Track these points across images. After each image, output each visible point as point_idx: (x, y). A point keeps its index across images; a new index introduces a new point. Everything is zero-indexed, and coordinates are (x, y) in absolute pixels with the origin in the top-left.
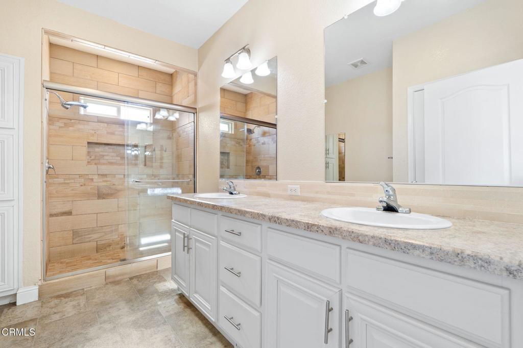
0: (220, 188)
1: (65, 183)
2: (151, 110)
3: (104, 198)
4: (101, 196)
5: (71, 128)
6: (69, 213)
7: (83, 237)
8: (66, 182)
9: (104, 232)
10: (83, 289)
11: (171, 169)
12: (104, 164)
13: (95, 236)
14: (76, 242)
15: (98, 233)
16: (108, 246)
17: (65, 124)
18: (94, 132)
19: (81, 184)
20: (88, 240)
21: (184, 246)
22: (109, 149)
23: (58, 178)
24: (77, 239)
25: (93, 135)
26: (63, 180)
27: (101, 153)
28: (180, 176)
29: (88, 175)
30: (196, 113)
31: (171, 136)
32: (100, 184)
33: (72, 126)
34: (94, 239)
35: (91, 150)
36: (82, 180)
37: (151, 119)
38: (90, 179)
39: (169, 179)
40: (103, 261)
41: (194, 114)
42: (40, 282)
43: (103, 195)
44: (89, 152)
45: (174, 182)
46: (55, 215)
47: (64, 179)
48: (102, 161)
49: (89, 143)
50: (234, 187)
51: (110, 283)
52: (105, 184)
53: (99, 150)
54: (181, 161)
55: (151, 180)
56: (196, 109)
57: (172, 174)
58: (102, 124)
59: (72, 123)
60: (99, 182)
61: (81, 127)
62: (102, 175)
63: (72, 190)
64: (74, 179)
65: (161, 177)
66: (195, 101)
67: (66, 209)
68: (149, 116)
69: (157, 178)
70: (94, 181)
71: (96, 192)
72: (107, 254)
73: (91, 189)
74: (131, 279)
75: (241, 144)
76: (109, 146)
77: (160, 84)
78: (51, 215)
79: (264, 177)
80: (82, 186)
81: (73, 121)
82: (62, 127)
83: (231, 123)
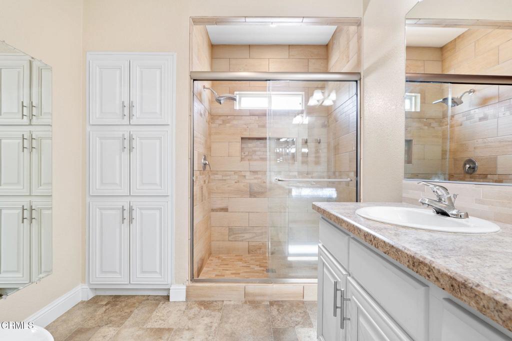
0: (404, 195)
1: (222, 180)
2: (303, 95)
3: (255, 197)
4: (253, 194)
5: (228, 125)
6: (225, 210)
7: (237, 235)
8: (224, 178)
9: (255, 233)
10: (223, 301)
11: (326, 164)
12: (256, 160)
13: (247, 236)
14: (231, 239)
15: (250, 233)
16: (258, 249)
17: (223, 121)
18: (246, 127)
19: (235, 181)
20: (240, 239)
21: (336, 307)
22: (261, 143)
23: (217, 174)
24: (232, 237)
25: (245, 130)
26: (221, 176)
27: (254, 149)
28: (337, 174)
29: (241, 171)
30: (360, 80)
31: (326, 123)
32: (252, 181)
33: (229, 123)
34: (246, 239)
35: (244, 146)
36: (236, 177)
37: (302, 105)
38: (242, 176)
39: (324, 178)
40: (252, 266)
41: (357, 81)
42: (187, 282)
43: (255, 193)
44: (242, 149)
45: (329, 182)
46: (215, 210)
47: (223, 175)
48: (255, 157)
49: (242, 138)
50: (450, 199)
51: (249, 302)
52: (256, 181)
53: (251, 145)
54: (338, 154)
55: (302, 178)
56: (359, 73)
57: (328, 172)
58: (254, 118)
59: (228, 119)
60: (251, 179)
61: (235, 122)
62: (253, 172)
63: (229, 187)
64: (230, 176)
65: (315, 175)
66: (359, 63)
67: (223, 206)
68: (301, 102)
69: (310, 176)
70: (247, 178)
71: (248, 190)
72: (257, 257)
73: (244, 186)
74: (272, 304)
75: (432, 125)
76: (261, 141)
77: (313, 61)
78: (213, 210)
79: (484, 177)
80: (236, 182)
81: (229, 117)
82: (221, 124)
83: (415, 96)
